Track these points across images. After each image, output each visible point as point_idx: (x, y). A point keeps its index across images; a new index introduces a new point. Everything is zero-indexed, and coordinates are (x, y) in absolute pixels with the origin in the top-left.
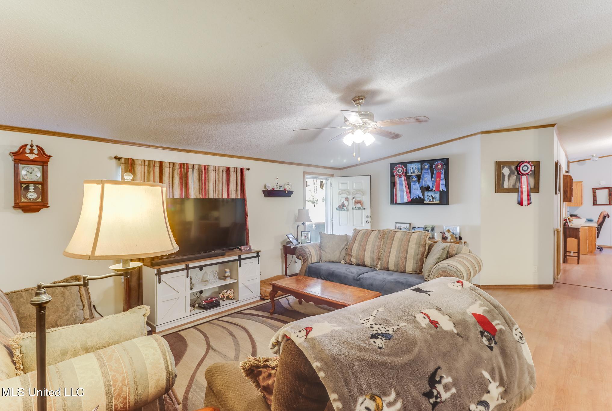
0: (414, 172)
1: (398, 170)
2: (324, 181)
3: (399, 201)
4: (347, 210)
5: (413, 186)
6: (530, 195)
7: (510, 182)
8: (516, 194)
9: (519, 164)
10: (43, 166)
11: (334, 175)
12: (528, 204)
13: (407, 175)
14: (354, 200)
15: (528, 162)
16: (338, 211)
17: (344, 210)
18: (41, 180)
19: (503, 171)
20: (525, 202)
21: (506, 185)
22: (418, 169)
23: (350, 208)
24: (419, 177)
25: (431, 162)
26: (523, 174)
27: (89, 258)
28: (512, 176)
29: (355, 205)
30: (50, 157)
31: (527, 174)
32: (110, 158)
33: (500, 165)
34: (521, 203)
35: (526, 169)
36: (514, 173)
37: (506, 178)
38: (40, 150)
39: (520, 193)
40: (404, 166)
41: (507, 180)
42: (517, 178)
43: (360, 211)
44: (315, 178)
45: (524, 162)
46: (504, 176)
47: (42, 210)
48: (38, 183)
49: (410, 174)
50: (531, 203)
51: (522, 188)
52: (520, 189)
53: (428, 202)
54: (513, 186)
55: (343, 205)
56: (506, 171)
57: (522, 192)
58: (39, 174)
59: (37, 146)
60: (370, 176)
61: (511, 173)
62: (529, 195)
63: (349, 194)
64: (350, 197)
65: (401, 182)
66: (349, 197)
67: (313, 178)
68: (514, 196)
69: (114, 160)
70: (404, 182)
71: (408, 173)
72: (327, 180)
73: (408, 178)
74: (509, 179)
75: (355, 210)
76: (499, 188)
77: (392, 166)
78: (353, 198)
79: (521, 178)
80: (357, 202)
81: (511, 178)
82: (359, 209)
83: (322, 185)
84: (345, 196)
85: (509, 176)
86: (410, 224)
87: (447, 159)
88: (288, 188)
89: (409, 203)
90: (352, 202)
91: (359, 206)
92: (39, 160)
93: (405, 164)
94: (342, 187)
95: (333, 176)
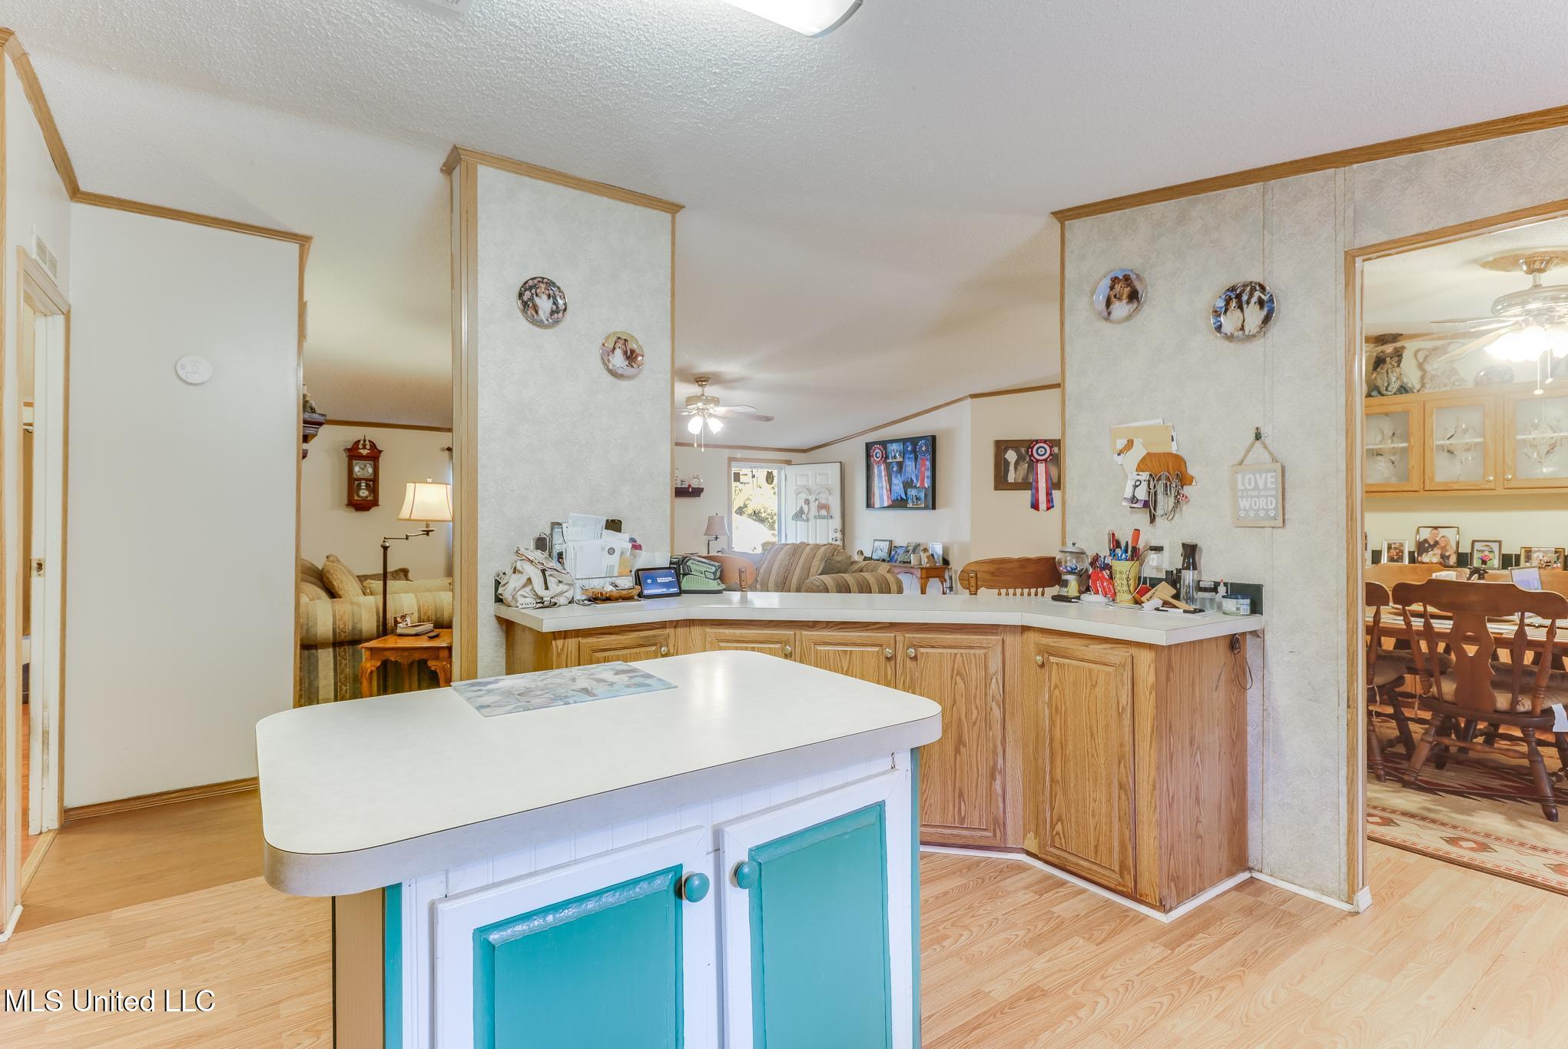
0: (895, 457)
1: (876, 454)
2: (775, 473)
3: (877, 505)
4: (808, 520)
5: (895, 481)
6: (1051, 494)
7: (1018, 473)
8: (1029, 493)
9: (1030, 444)
10: (374, 461)
11: (790, 461)
12: (1048, 508)
13: (888, 461)
14: (817, 502)
15: (1045, 441)
16: (794, 522)
17: (803, 520)
18: (372, 477)
19: (1006, 456)
20: (1043, 505)
21: (1011, 477)
22: (900, 452)
23: (811, 516)
24: (900, 465)
25: (914, 441)
26: (1038, 461)
27: (408, 520)
28: (1021, 463)
29: (818, 511)
30: (381, 452)
31: (1045, 460)
32: (443, 449)
33: (1001, 447)
34: (1035, 506)
35: (1042, 452)
36: (1024, 459)
37: (1012, 468)
38: (373, 446)
39: (1034, 491)
40: (883, 447)
41: (1013, 470)
42: (1028, 467)
43: (825, 520)
44: (755, 467)
45: (1037, 442)
46: (1007, 463)
47: (373, 509)
48: (370, 481)
49: (890, 460)
50: (1053, 507)
51: (1037, 482)
52: (1034, 484)
53: (911, 506)
54: (1022, 479)
55: (801, 511)
56: (1011, 456)
57: (1037, 489)
58: (370, 470)
59: (370, 441)
60: (839, 464)
61: (1020, 459)
62: (1049, 494)
63: (810, 494)
64: (812, 498)
65: (879, 471)
66: (810, 497)
67: (751, 467)
68: (1026, 495)
69: (447, 452)
70: (883, 474)
71: (889, 459)
72: (780, 469)
73: (888, 466)
74: (1016, 469)
75: (818, 520)
76: (1001, 482)
77: (869, 446)
78: (816, 499)
79: (1037, 467)
80: (821, 507)
81: (1019, 468)
82: (823, 517)
83: (770, 478)
84: (804, 496)
85: (1017, 464)
86: (891, 542)
87: (934, 438)
88: (695, 484)
89: (889, 507)
90: (814, 506)
91: (823, 512)
92: (371, 455)
93: (884, 444)
94: (801, 481)
95: (789, 463)
